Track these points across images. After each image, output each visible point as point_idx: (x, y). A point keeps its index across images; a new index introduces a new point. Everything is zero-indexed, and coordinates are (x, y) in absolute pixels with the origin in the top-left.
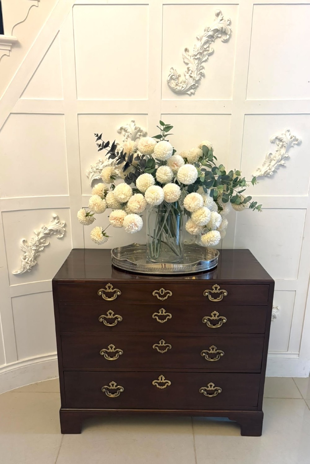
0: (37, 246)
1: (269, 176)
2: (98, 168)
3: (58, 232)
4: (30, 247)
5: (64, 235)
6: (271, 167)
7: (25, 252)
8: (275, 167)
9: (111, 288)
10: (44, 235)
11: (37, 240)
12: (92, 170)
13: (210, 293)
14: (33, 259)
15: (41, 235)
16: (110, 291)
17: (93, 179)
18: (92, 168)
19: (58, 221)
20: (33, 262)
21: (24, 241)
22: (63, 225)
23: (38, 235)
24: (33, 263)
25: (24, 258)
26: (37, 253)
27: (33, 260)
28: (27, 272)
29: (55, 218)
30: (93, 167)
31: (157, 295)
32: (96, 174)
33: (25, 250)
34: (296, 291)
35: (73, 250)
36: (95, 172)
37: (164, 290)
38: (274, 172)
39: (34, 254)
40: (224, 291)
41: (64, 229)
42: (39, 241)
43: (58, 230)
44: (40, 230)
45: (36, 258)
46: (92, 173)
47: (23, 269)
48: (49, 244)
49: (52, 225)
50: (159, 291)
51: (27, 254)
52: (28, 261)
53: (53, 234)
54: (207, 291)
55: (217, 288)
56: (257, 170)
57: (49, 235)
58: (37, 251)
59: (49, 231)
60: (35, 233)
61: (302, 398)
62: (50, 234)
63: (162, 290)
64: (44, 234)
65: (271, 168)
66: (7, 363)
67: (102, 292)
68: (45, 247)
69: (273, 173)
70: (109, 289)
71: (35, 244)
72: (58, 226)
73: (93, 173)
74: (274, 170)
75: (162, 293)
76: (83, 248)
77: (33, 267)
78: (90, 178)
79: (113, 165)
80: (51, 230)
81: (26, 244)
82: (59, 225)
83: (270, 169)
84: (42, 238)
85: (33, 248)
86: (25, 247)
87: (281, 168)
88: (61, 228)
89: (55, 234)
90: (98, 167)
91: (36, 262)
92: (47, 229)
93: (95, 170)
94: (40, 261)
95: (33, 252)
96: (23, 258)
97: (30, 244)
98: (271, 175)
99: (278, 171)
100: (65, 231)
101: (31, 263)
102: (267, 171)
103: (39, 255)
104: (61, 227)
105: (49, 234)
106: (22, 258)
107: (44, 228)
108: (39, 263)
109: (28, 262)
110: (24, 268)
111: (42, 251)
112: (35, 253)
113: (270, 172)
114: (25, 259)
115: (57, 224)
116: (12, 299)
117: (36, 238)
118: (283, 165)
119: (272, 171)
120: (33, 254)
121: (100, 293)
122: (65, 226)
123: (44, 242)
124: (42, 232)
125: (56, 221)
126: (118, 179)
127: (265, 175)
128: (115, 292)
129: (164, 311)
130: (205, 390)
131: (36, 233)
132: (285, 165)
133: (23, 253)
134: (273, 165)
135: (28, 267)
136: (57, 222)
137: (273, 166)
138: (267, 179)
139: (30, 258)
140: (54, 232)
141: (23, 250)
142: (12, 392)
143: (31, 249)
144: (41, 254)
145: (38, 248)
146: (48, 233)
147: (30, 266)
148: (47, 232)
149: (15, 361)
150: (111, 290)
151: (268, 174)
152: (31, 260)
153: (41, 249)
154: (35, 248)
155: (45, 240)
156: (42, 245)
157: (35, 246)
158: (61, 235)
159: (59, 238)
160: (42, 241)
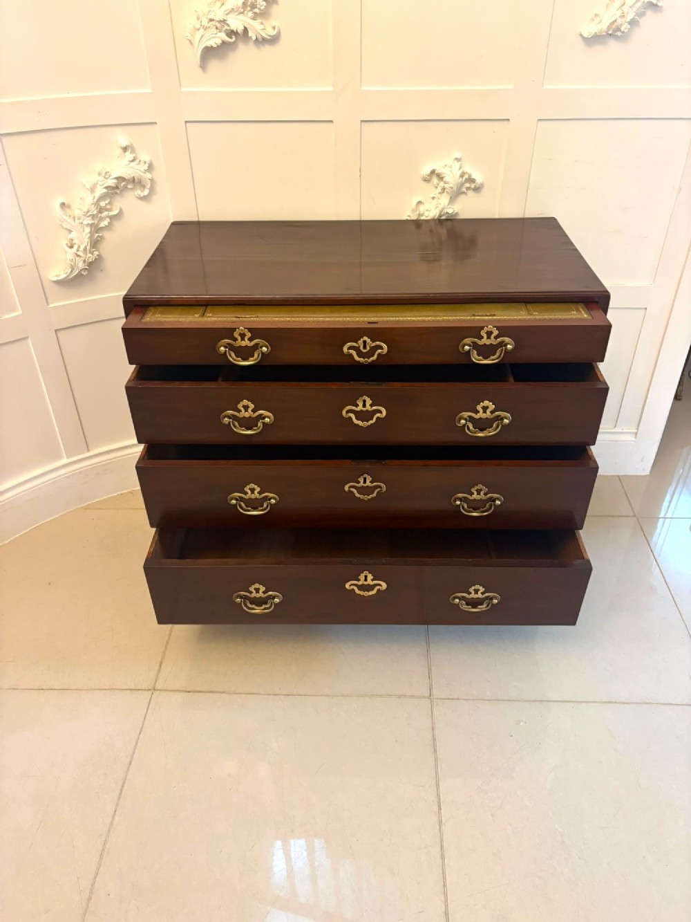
0: (93, 216)
1: (619, 33)
2: (212, 17)
3: (136, 182)
4: (79, 219)
5: (152, 190)
6: (625, 9)
7: (70, 231)
8: (635, 9)
9: (246, 339)
10: (105, 191)
11: (91, 201)
12: (199, 22)
13: (475, 346)
14: (88, 247)
15: (100, 191)
16: (244, 344)
17: (202, 46)
18: (198, 18)
19: (134, 155)
20: (90, 253)
21: (63, 205)
22: (146, 167)
23: (92, 190)
24: (90, 255)
25: (69, 245)
26: (96, 233)
27: (90, 250)
28: (79, 275)
29: (125, 149)
30: (201, 14)
31: (354, 353)
32: (209, 34)
33: (67, 227)
34: (646, 309)
35: (174, 224)
36: (206, 29)
37: (368, 340)
38: (633, 23)
39: (89, 235)
40: (507, 340)
41: (149, 176)
42: (97, 203)
43: (136, 179)
44: (95, 178)
45: (95, 243)
46: (198, 30)
47: (70, 270)
48: (121, 213)
49: (121, 167)
50: (356, 342)
51: (74, 235)
52: (78, 251)
53: (125, 188)
54: (467, 341)
55: (491, 333)
56: (592, 20)
57: (117, 191)
58: (96, 229)
59: (116, 181)
60: (84, 185)
61: (631, 514)
62: (120, 187)
63: (365, 342)
64: (106, 188)
65: (625, 14)
66: (67, 458)
67: (226, 347)
68: (112, 218)
69: (629, 26)
70: (243, 339)
71: (88, 212)
72: (134, 168)
73: (202, 30)
74: (634, 18)
75: (365, 347)
76: (195, 219)
77: (90, 264)
78: (196, 42)
79: (249, 8)
80: (120, 179)
81: (68, 211)
82: (137, 167)
83: (623, 16)
84: (102, 198)
85: (85, 222)
86: (67, 218)
87: (649, 13)
88: (142, 174)
89: (130, 186)
90: (213, 14)
91: (96, 253)
92: (110, 176)
93: (205, 22)
94: (106, 249)
95: (88, 230)
96: (67, 244)
97: (77, 213)
98: (623, 32)
99: (642, 21)
100: (152, 180)
101: (86, 255)
102: (615, 21)
103: (102, 238)
104: (140, 171)
105: (117, 187)
106: (64, 242)
107: (103, 175)
108: (104, 255)
109: (78, 253)
110: (73, 269)
111: (106, 228)
112: (90, 232)
113: (621, 25)
114: (71, 247)
115: (133, 164)
116: (59, 333)
117: (89, 199)
118: (656, 5)
119: (628, 20)
120: (87, 234)
121: (222, 348)
122: (151, 168)
123: (108, 207)
124: (101, 183)
125: (129, 156)
126: (263, 45)
127: (610, 32)
128: (256, 347)
129: (369, 402)
130: (461, 598)
131: (88, 186)
132: (660, 4)
133: (66, 232)
134: (631, 4)
135: (81, 265)
136: (131, 159)
137: (631, 7)
138: (612, 43)
139: (82, 243)
140: (127, 184)
141: (65, 226)
142: (87, 508)
143: (82, 223)
144: (107, 235)
145: (96, 222)
146: (113, 185)
147: (84, 261)
148: (111, 182)
149: (84, 453)
150: (246, 343)
151: (618, 29)
152: (85, 249)
153: (105, 223)
154: (88, 221)
155: (109, 203)
156: (105, 214)
157: (89, 216)
158: (143, 191)
159: (140, 198)
160: (102, 204)
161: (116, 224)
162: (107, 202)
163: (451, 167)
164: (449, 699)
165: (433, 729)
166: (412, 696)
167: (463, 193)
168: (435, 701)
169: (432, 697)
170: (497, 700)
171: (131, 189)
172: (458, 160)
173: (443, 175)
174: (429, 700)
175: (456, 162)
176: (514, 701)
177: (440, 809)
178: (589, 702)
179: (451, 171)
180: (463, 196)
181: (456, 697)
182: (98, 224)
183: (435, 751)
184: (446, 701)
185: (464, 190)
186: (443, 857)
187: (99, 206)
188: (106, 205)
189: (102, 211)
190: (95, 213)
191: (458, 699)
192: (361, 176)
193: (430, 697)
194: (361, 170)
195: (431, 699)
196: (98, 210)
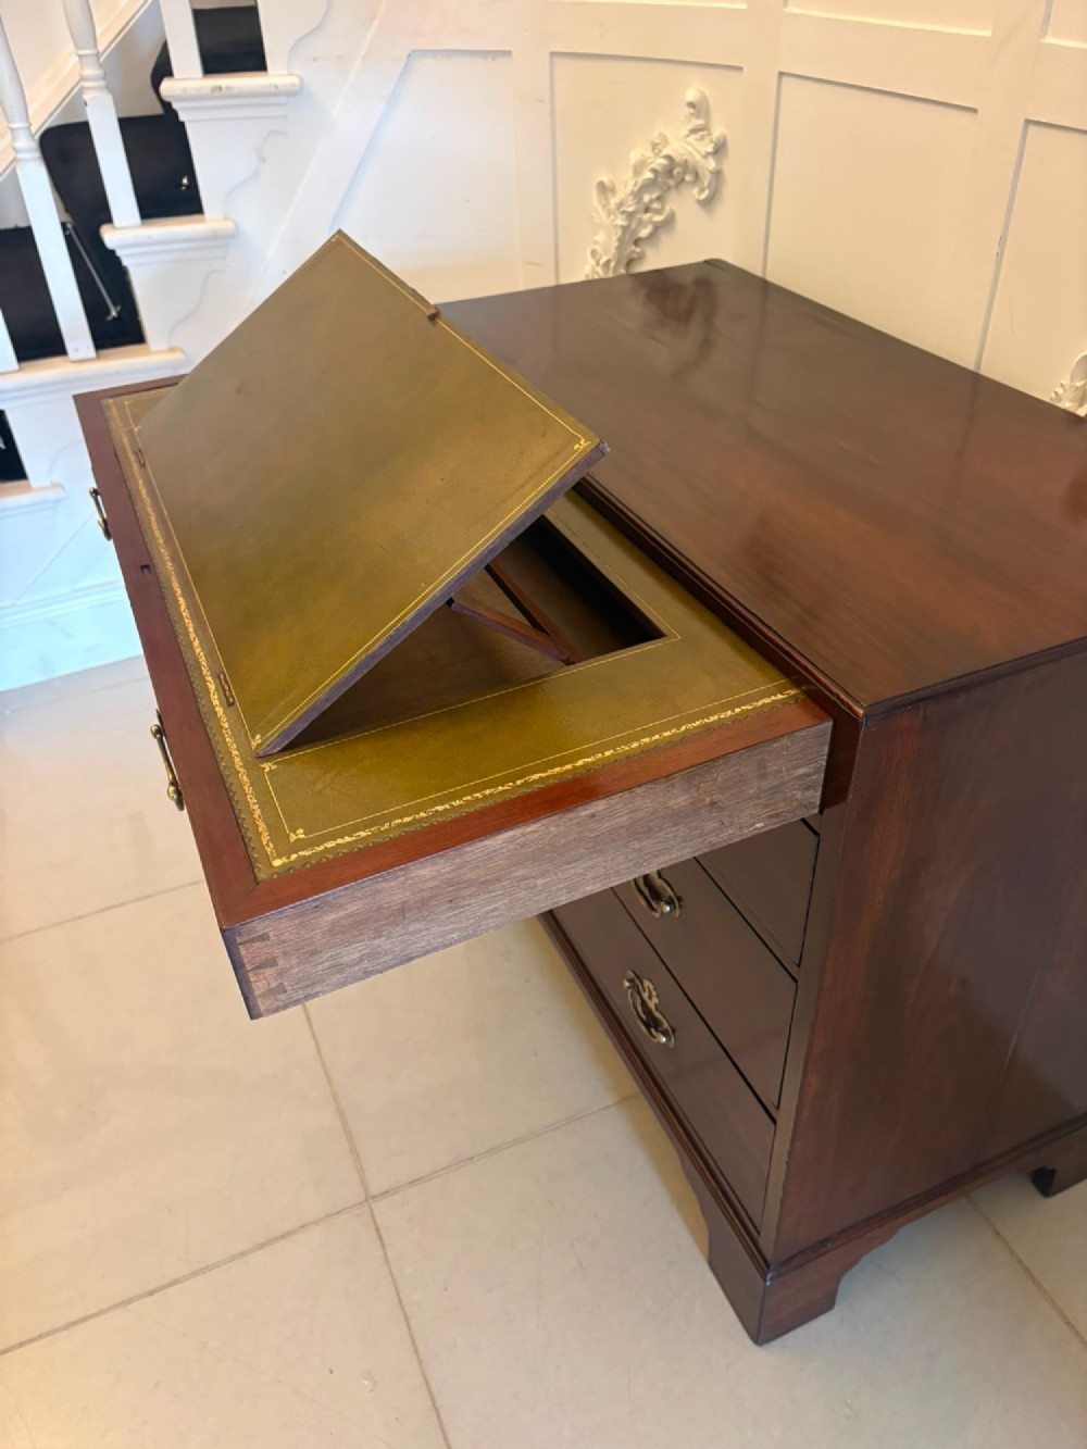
0: (630, 216)
3: (691, 171)
4: (613, 213)
10: (651, 175)
11: (631, 189)
14: (612, 264)
15: (645, 174)
21: (600, 185)
22: (710, 148)
23: (637, 170)
25: (593, 252)
33: (598, 222)
41: (712, 164)
42: (637, 195)
43: (689, 165)
44: (646, 149)
45: (628, 262)
53: (679, 177)
57: (671, 182)
59: (667, 163)
60: (632, 161)
62: (673, 175)
64: (653, 170)
68: (658, 226)
71: (623, 205)
72: (691, 144)
80: (673, 161)
81: (609, 197)
82: (695, 143)
84: (647, 186)
85: (616, 222)
88: (698, 158)
89: (688, 178)
92: (661, 151)
95: (619, 234)
100: (718, 175)
104: (699, 152)
105: (668, 175)
107: (656, 147)
114: (593, 256)
115: (692, 139)
117: (630, 184)
120: (614, 241)
122: (720, 150)
124: (650, 161)
125: (693, 121)
131: (635, 164)
136: (693, 127)
140: (685, 173)
145: (633, 226)
146: (663, 169)
148: (660, 163)
153: (644, 233)
154: (621, 221)
155: (658, 198)
156: (646, 217)
157: (623, 213)
158: (702, 190)
159: (699, 202)
160: (646, 198)
161: (664, 238)
162: (654, 196)
164: (378, 1230)
165: (303, 1227)
166: (361, 1170)
168: (366, 1208)
169: (371, 1201)
171: (689, 183)
174: (363, 1197)
176: (416, 1351)
177: (151, 1293)
181: (386, 1242)
182: (635, 231)
183: (261, 1246)
184: (373, 1226)
186: (67, 1327)
187: (640, 200)
188: (651, 201)
189: (647, 210)
190: (630, 209)
191: (383, 1246)
192: (1000, 255)
193: (370, 1198)
194: (1002, 240)
195: (366, 1200)
196: (642, 206)
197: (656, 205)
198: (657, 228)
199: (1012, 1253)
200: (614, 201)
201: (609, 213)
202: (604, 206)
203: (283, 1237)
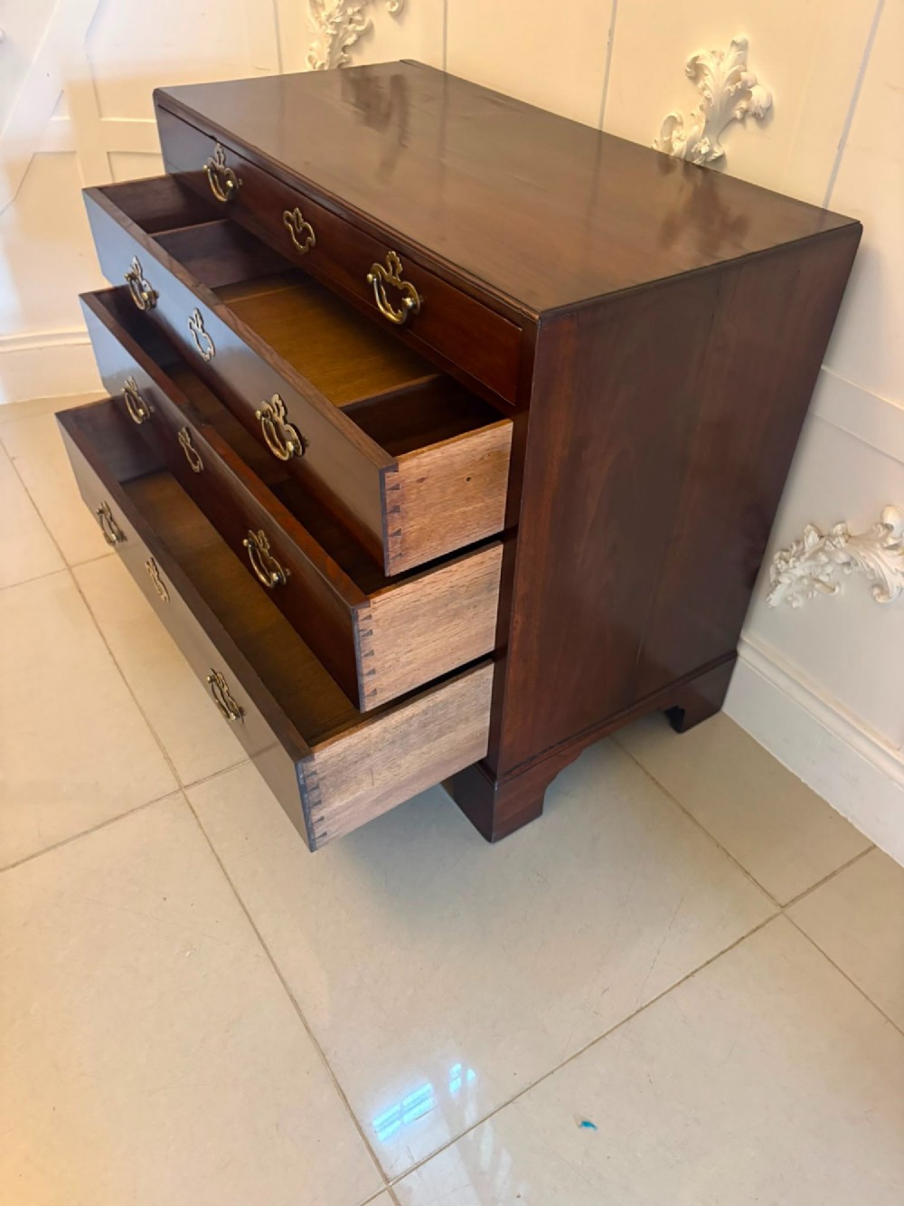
0: (338, 26)
14: (326, 67)
42: (342, 9)
48: (370, 30)
71: (332, 16)
85: (327, 31)
145: (340, 34)
153: (350, 41)
154: (330, 30)
155: (359, 11)
157: (332, 23)
158: (393, 5)
159: (391, 13)
160: (350, 11)
161: (366, 45)
162: (356, 9)
163: (721, 56)
164: (191, 807)
165: (132, 811)
166: (174, 770)
167: (734, 120)
168: (180, 794)
169: (184, 789)
170: (219, 860)
172: (742, 46)
173: (706, 72)
174: (177, 788)
175: (734, 49)
176: (228, 878)
178: (279, 975)
179: (718, 64)
180: (737, 127)
181: (198, 813)
182: (343, 40)
183: (98, 827)
184: (186, 805)
185: (738, 114)
187: (345, 13)
188: (354, 14)
189: (351, 21)
190: (338, 20)
191: (196, 817)
192: (610, 44)
193: (182, 788)
194: (611, 33)
195: (181, 789)
196: (347, 19)
197: (358, 17)
198: (361, 36)
199: (647, 774)
200: (323, 15)
201: (321, 24)
202: (317, 18)
203: (116, 819)
